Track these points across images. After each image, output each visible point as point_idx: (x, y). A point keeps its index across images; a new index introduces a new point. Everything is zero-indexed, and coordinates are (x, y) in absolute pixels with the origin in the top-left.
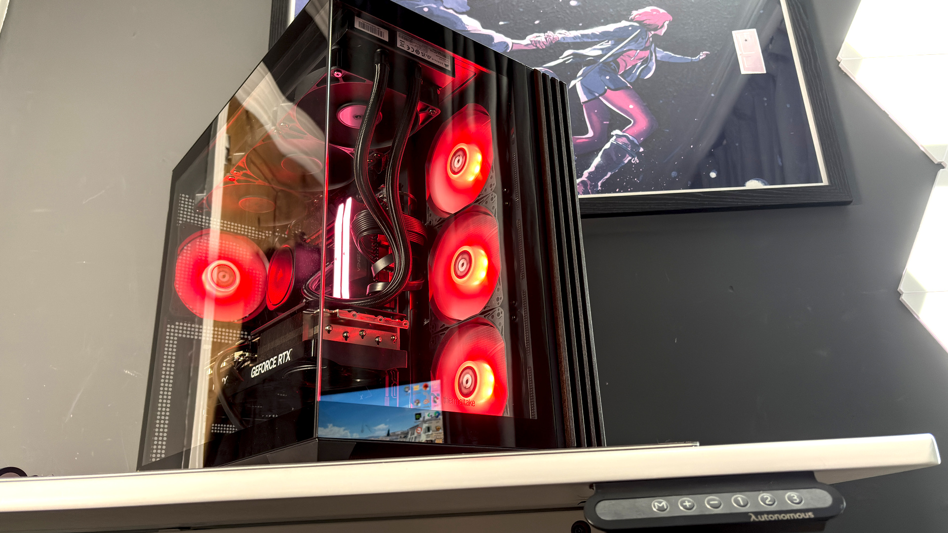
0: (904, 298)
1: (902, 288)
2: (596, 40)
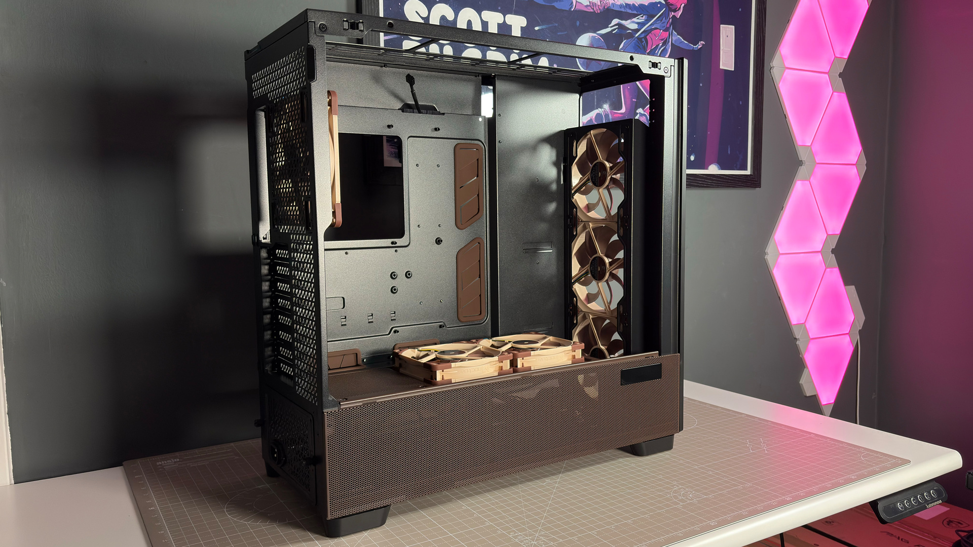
1: (768, 250)
2: (635, 12)
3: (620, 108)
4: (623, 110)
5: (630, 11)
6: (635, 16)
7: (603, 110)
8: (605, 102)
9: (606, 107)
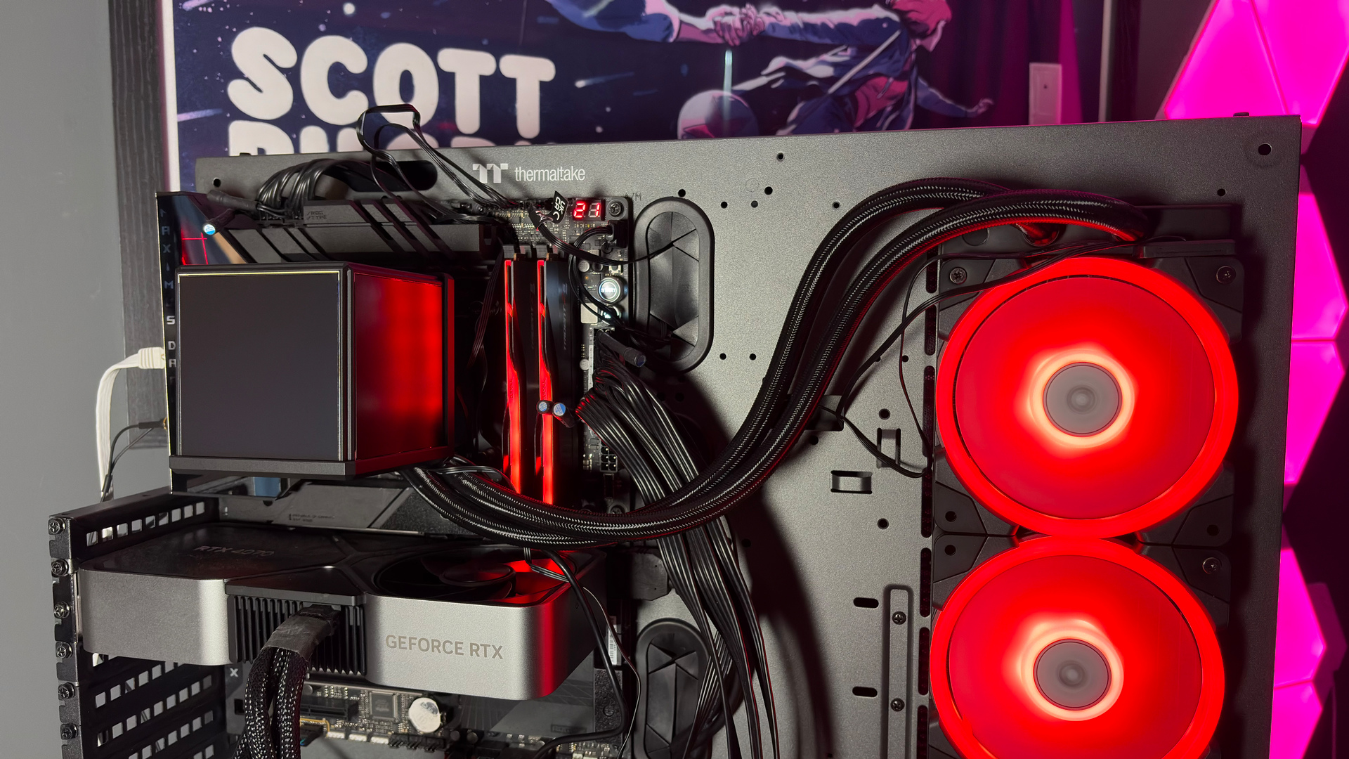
2: (828, 41)
5: (814, 39)
6: (826, 49)
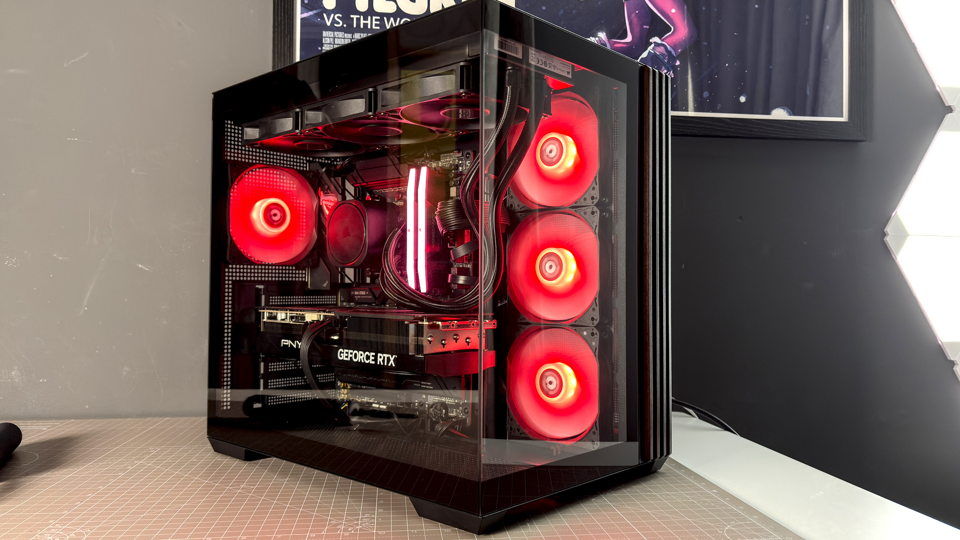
0: (888, 239)
1: (889, 229)
3: (625, 36)
4: (629, 39)
7: (597, 39)
8: (601, 30)
9: (602, 35)
